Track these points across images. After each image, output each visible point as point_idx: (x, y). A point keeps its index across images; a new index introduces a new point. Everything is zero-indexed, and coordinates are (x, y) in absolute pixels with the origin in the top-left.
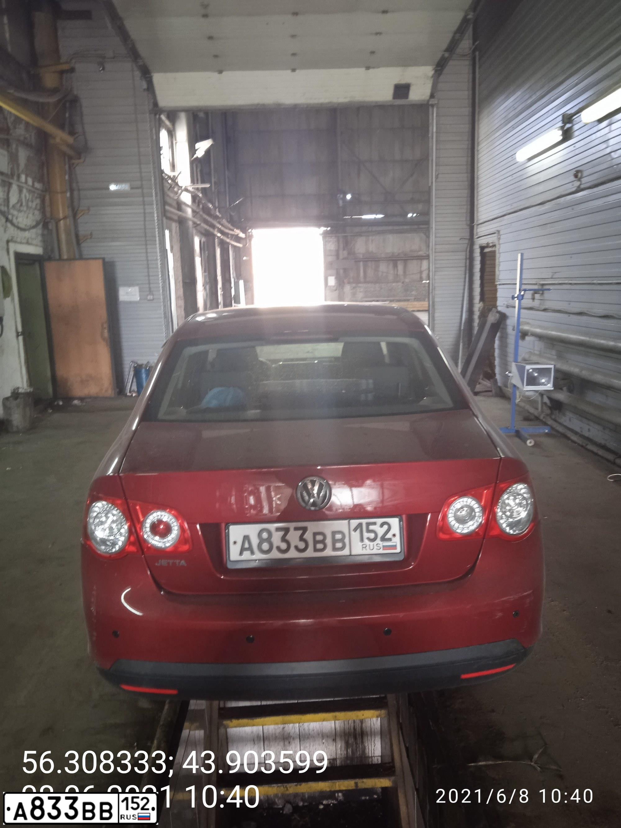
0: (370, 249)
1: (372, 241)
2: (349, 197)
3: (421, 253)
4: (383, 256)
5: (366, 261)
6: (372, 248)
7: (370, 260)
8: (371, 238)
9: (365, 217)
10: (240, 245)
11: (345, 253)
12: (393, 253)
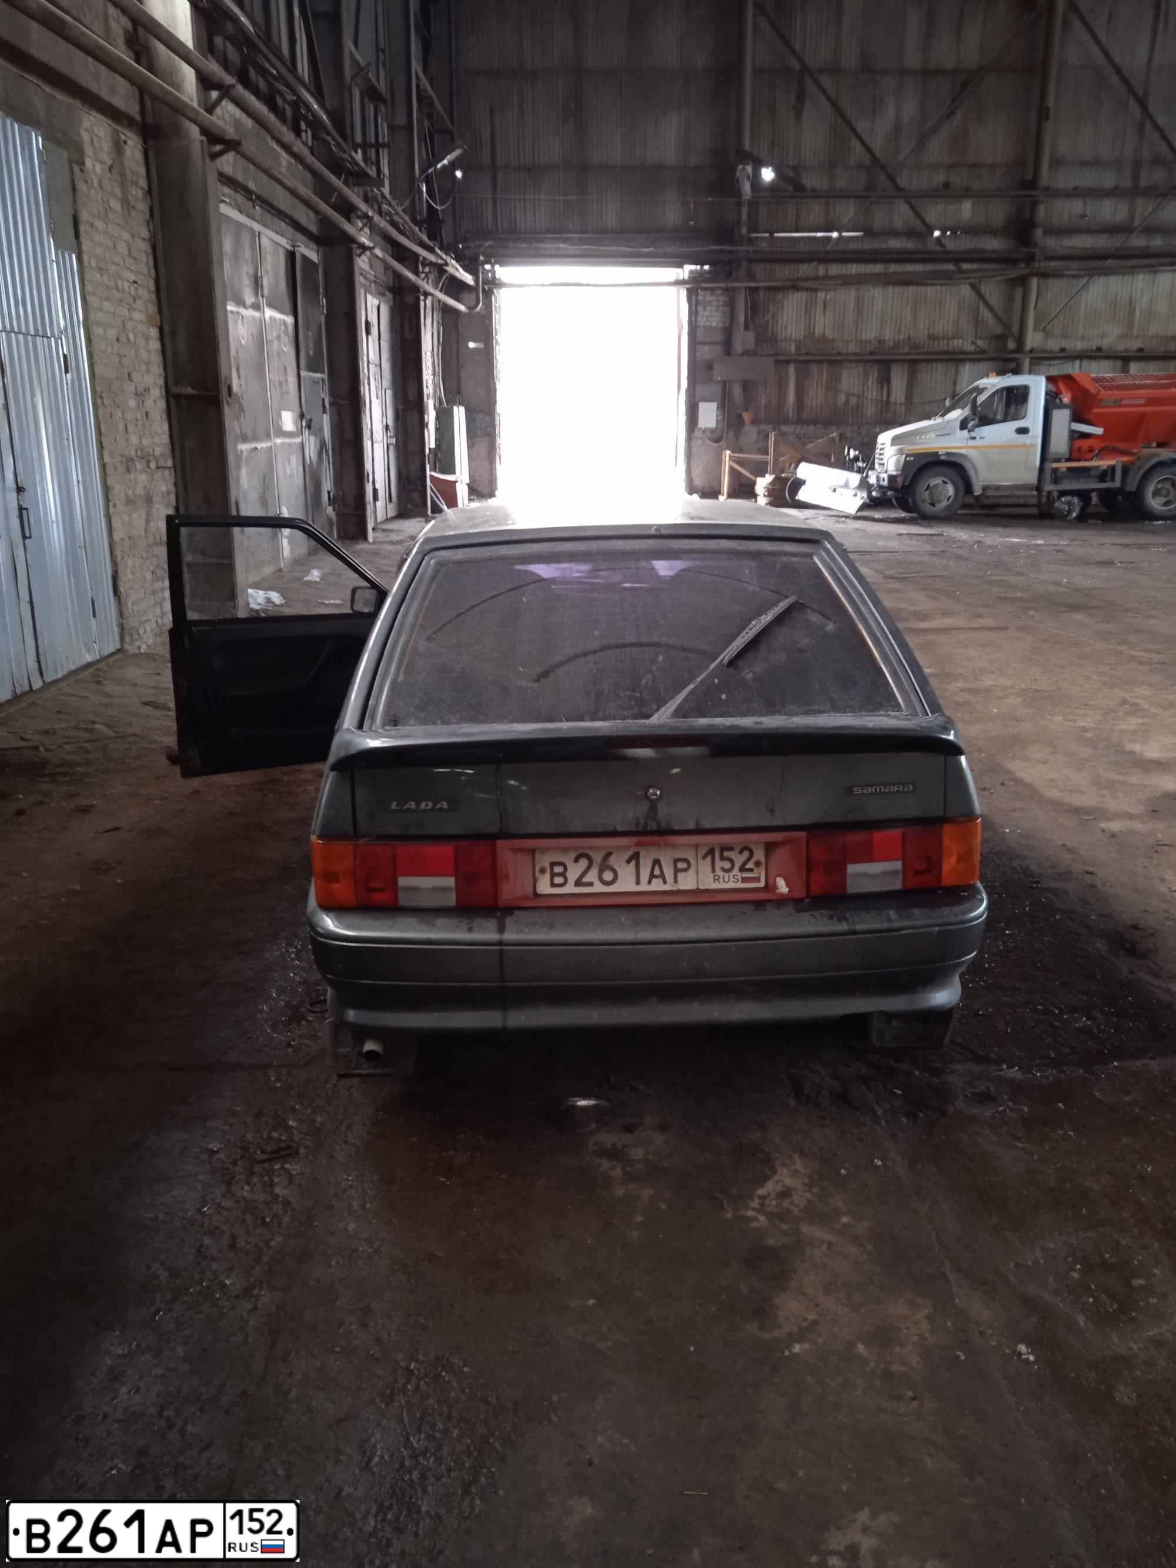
0: (818, 331)
1: (825, 305)
2: (768, 174)
3: (957, 343)
4: (852, 348)
5: (807, 362)
6: (824, 324)
7: (818, 358)
8: (821, 295)
10: (462, 308)
11: (750, 336)
12: (880, 342)
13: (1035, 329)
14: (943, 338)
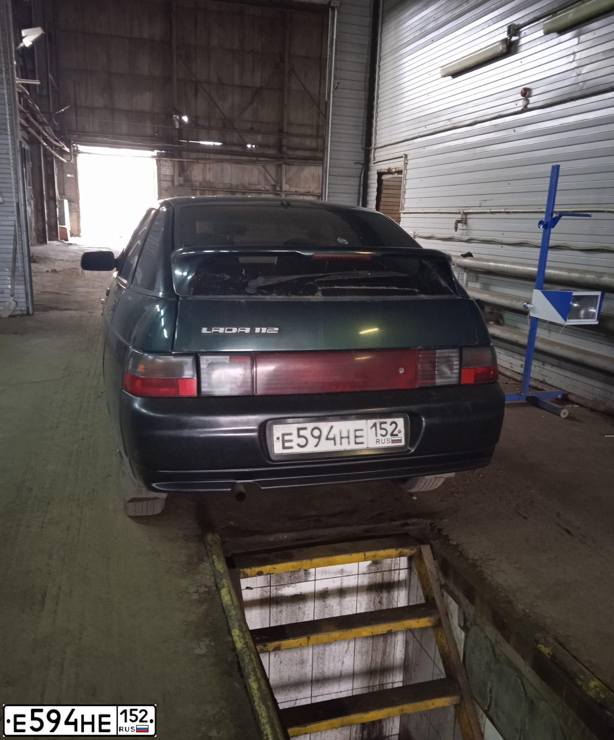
0: (208, 179)
1: (210, 169)
2: (185, 119)
3: (259, 187)
4: (221, 186)
5: (203, 190)
6: (209, 176)
7: (207, 189)
8: (208, 166)
9: (201, 143)
10: (65, 161)
11: (181, 179)
12: (231, 184)
13: (286, 183)
14: (254, 184)
